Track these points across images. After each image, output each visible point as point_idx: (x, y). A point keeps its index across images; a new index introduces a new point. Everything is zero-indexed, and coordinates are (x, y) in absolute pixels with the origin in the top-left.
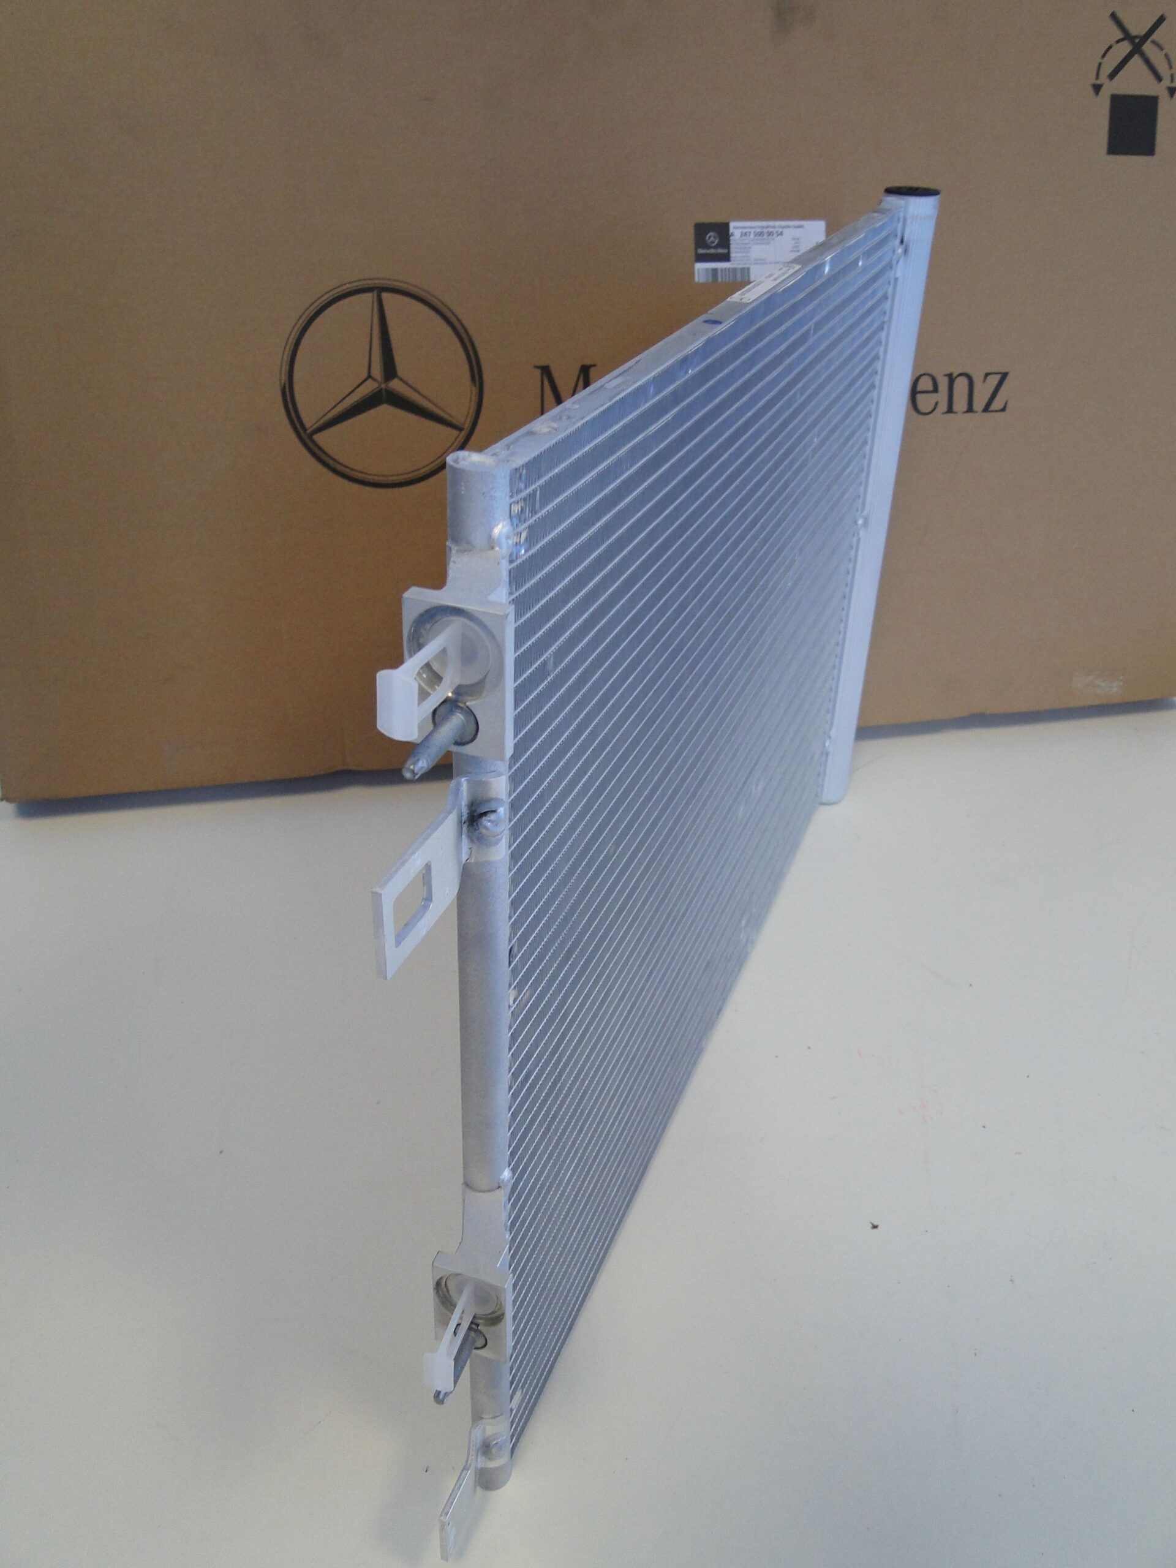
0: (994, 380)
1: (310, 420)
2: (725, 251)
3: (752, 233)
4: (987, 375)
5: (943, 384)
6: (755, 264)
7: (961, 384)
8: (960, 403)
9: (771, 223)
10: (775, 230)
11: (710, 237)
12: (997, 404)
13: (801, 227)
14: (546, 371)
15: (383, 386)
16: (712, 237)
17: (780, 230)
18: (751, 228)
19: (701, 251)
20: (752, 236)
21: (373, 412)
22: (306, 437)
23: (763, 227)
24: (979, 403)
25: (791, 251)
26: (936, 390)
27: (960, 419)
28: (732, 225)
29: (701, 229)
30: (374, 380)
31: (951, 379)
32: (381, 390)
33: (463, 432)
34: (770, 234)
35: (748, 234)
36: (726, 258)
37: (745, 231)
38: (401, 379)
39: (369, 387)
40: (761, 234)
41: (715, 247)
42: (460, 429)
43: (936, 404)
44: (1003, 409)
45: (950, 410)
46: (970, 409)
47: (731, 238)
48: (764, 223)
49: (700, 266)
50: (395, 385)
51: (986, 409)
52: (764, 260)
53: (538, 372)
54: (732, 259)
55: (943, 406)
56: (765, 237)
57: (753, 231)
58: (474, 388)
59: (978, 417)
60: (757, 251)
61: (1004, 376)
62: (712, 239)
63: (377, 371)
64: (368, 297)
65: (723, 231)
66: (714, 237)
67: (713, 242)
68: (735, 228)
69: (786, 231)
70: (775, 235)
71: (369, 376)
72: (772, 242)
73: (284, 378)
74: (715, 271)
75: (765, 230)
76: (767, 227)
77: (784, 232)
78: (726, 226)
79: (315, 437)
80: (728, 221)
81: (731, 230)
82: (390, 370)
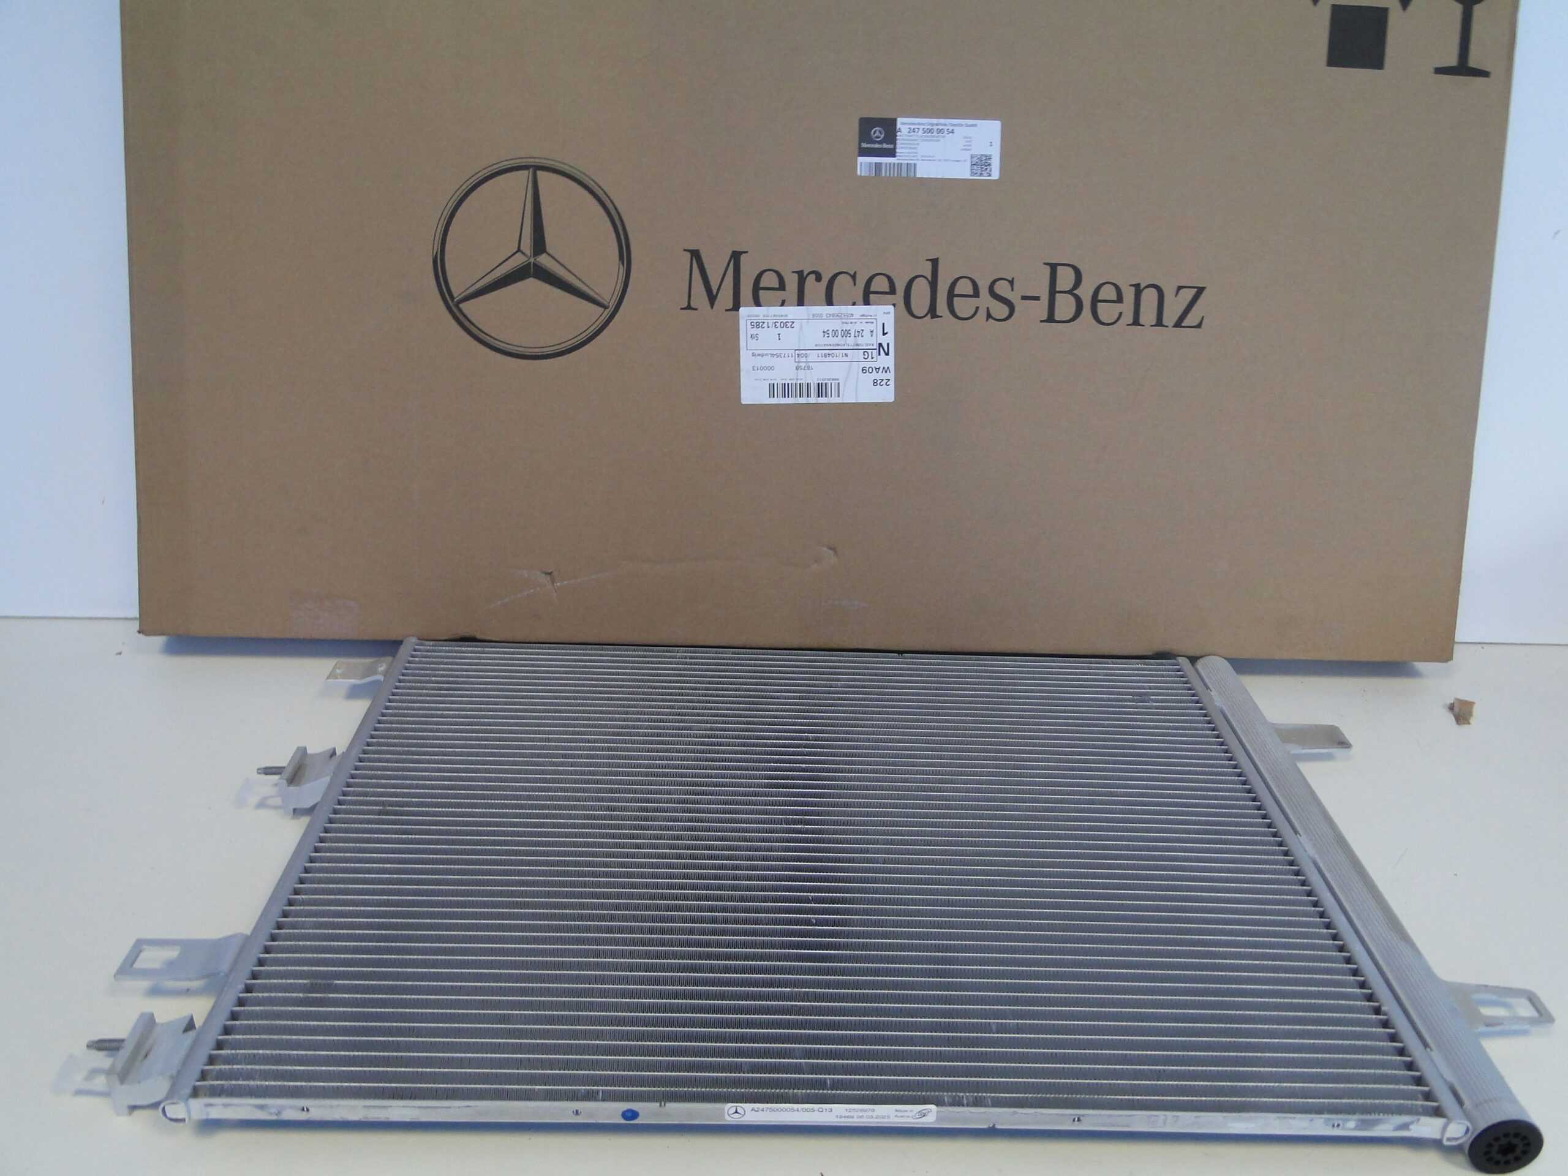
0: (1188, 295)
1: (458, 288)
2: (891, 146)
3: (921, 130)
4: (1180, 288)
5: (1129, 295)
6: (923, 160)
7: (1149, 297)
8: (1148, 314)
9: (942, 121)
10: (945, 128)
11: (875, 133)
12: (1192, 319)
13: (975, 125)
14: (695, 254)
15: (532, 260)
16: (877, 132)
17: (951, 128)
18: (919, 124)
19: (864, 145)
20: (921, 132)
21: (520, 285)
22: (453, 305)
23: (932, 125)
24: (1170, 316)
25: (962, 150)
26: (1120, 299)
27: (1148, 333)
28: (899, 120)
29: (866, 125)
30: (523, 253)
31: (1138, 290)
32: (530, 263)
33: (607, 310)
34: (940, 131)
35: (916, 130)
36: (892, 153)
37: (912, 127)
38: (549, 254)
39: (519, 260)
40: (931, 131)
41: (880, 142)
42: (605, 307)
43: (1121, 314)
44: (1199, 326)
45: (1136, 322)
46: (1159, 323)
47: (898, 134)
48: (935, 121)
49: (862, 160)
50: (543, 260)
51: (1178, 324)
52: (933, 157)
53: (688, 255)
54: (897, 154)
55: (1128, 317)
56: (935, 134)
57: (921, 127)
58: (621, 267)
59: (1169, 333)
60: (925, 147)
61: (1200, 290)
62: (877, 134)
63: (527, 245)
64: (523, 174)
65: (890, 127)
66: (880, 132)
67: (878, 137)
68: (903, 124)
69: (956, 129)
70: (946, 132)
71: (519, 250)
72: (941, 139)
73: (437, 247)
74: (878, 166)
75: (935, 128)
76: (937, 125)
77: (955, 131)
78: (894, 121)
79: (461, 305)
80: (894, 117)
81: (899, 126)
82: (539, 246)
